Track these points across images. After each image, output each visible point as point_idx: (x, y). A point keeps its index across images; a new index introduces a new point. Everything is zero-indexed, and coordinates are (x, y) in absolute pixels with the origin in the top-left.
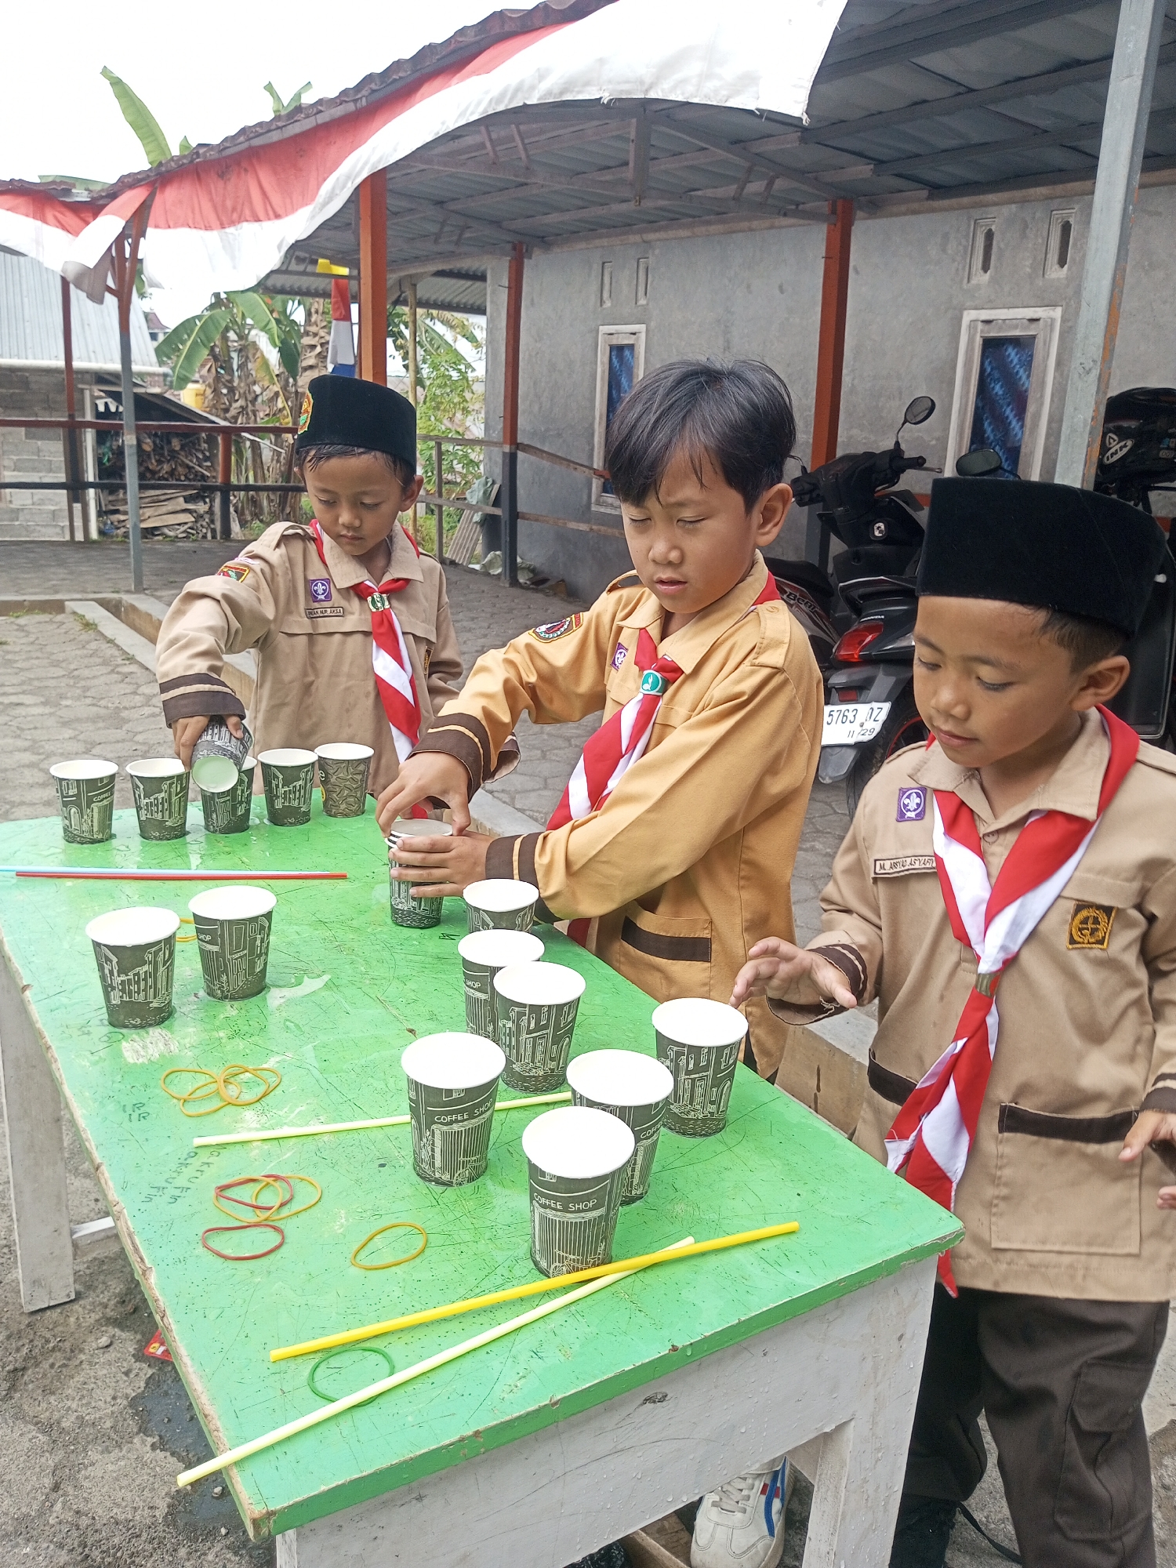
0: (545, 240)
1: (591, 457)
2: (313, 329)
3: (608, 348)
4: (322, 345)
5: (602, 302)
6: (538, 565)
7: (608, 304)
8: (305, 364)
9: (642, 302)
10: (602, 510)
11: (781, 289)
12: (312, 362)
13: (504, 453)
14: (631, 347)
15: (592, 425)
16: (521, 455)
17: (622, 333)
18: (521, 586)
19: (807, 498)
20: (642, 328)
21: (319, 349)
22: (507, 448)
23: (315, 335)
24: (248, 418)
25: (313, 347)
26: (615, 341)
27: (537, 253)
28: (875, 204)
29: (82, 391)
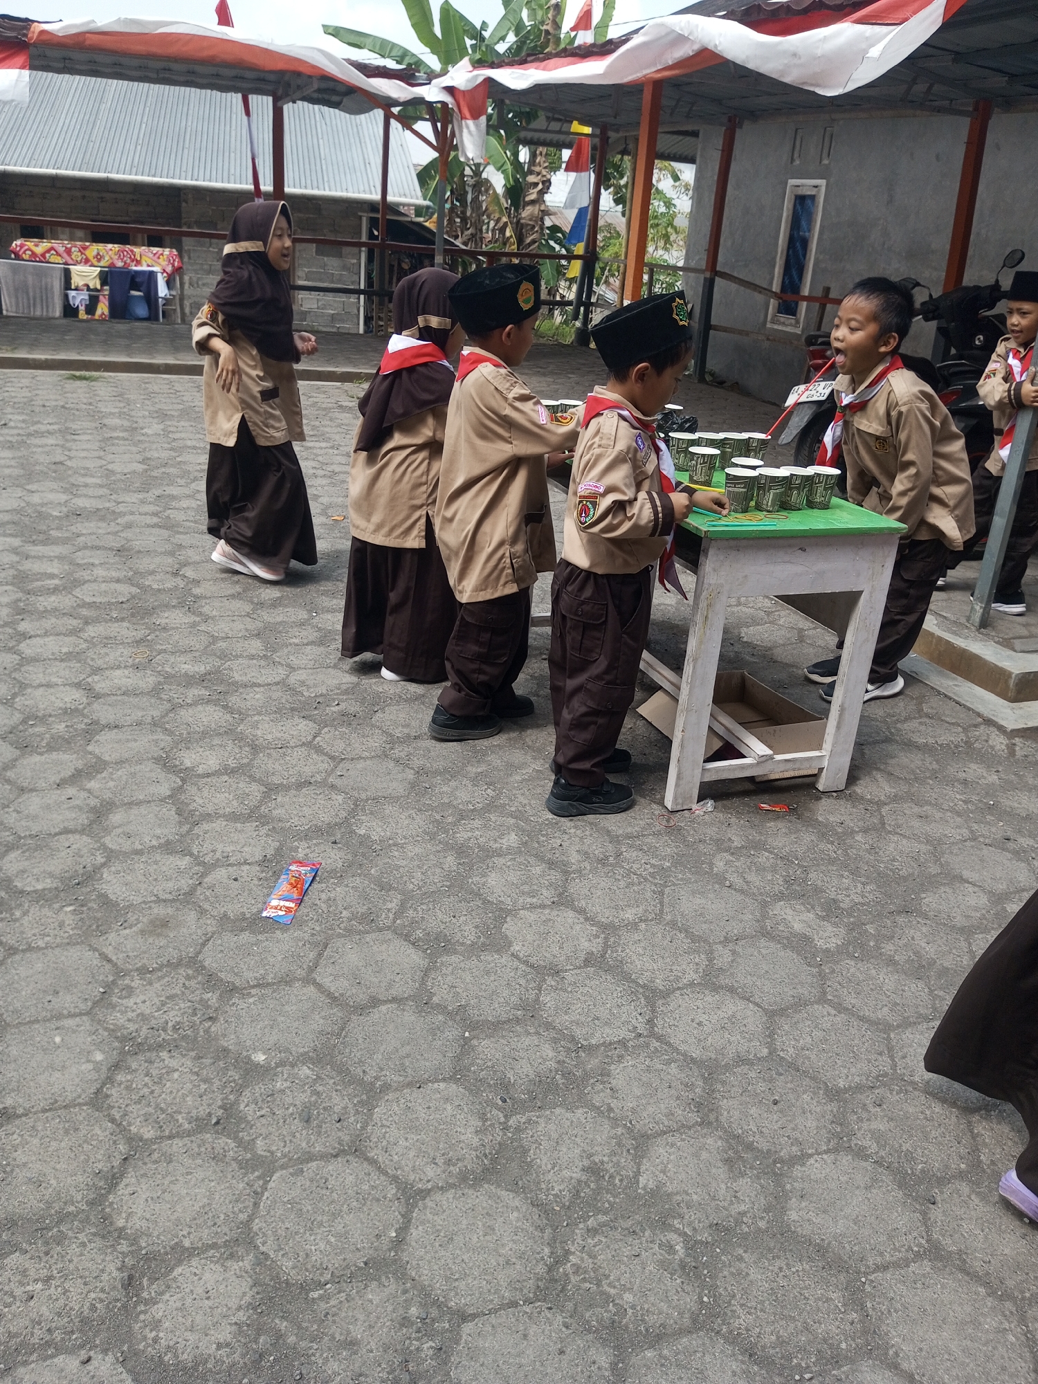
0: (754, 115)
1: (771, 283)
2: (537, 169)
3: (793, 197)
4: (543, 182)
5: (792, 160)
6: (717, 371)
7: (797, 162)
8: (527, 199)
9: (826, 162)
10: (776, 327)
11: (938, 158)
12: (533, 197)
13: (705, 279)
14: (813, 198)
15: (775, 258)
16: (717, 280)
17: (806, 185)
18: (707, 383)
19: (931, 315)
20: (822, 182)
21: (540, 186)
22: (708, 275)
23: (538, 174)
24: (476, 244)
25: (536, 184)
26: (800, 192)
27: (747, 125)
28: (1009, 103)
29: (360, 217)
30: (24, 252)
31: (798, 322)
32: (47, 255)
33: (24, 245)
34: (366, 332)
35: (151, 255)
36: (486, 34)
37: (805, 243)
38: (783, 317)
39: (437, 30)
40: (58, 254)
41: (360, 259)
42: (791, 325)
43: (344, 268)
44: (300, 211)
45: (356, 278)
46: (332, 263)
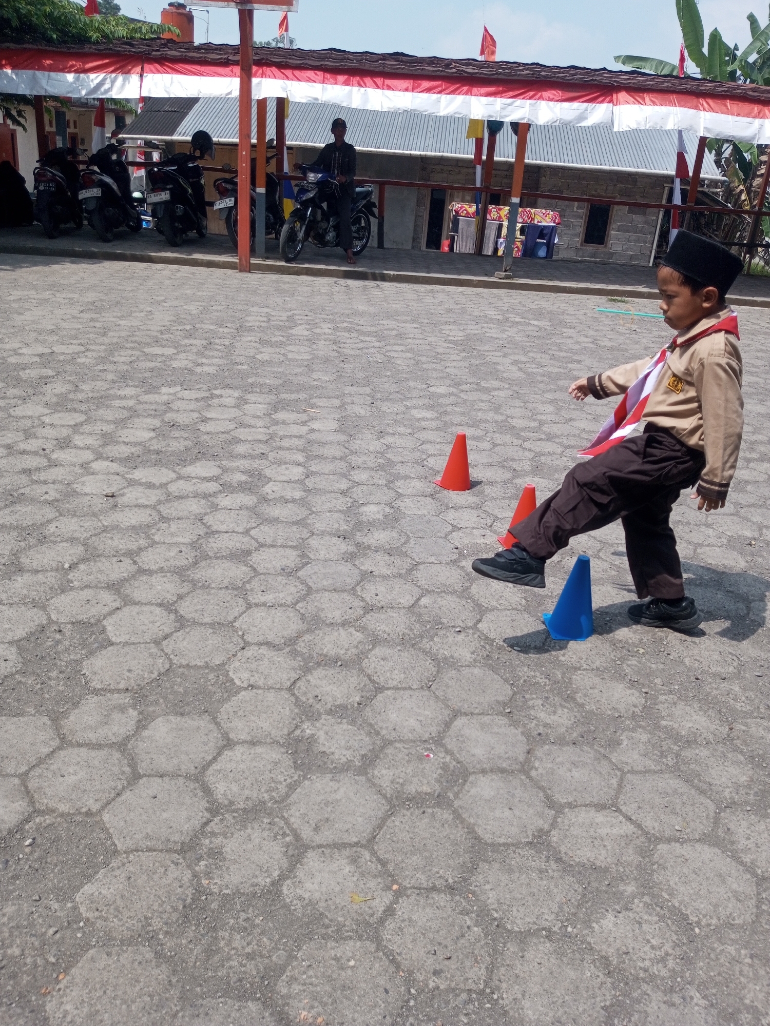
29: (664, 187)
34: (653, 265)
35: (542, 215)
36: (739, 53)
39: (705, 50)
41: (658, 217)
43: (646, 222)
44: (622, 183)
45: (653, 229)
46: (638, 219)
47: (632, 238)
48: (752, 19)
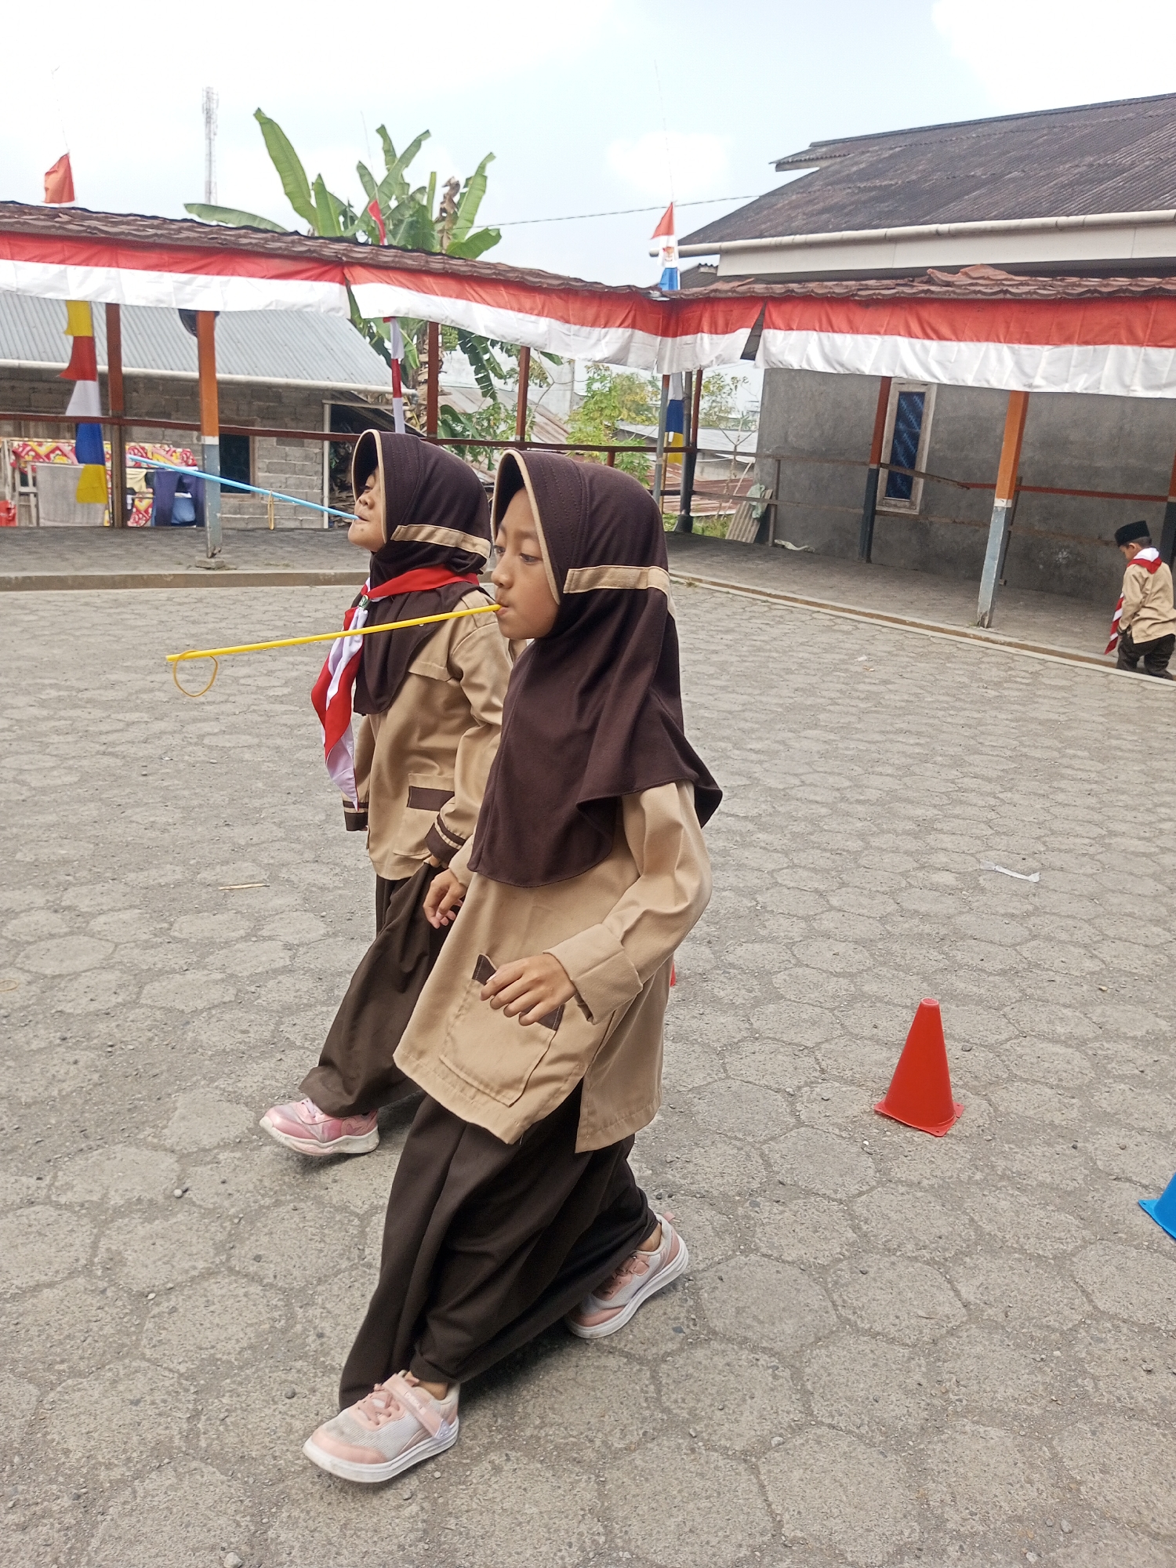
3: (900, 393)
10: (888, 509)
14: (921, 395)
26: (906, 389)
29: (323, 405)
30: (27, 453)
31: (913, 504)
32: (52, 456)
33: (26, 445)
34: (330, 526)
35: (164, 453)
36: (356, 212)
37: (916, 438)
38: (893, 501)
40: (64, 455)
41: (322, 450)
42: (905, 507)
43: (307, 458)
44: (260, 399)
45: (319, 468)
46: (294, 452)
47: (291, 481)
48: (362, 169)
